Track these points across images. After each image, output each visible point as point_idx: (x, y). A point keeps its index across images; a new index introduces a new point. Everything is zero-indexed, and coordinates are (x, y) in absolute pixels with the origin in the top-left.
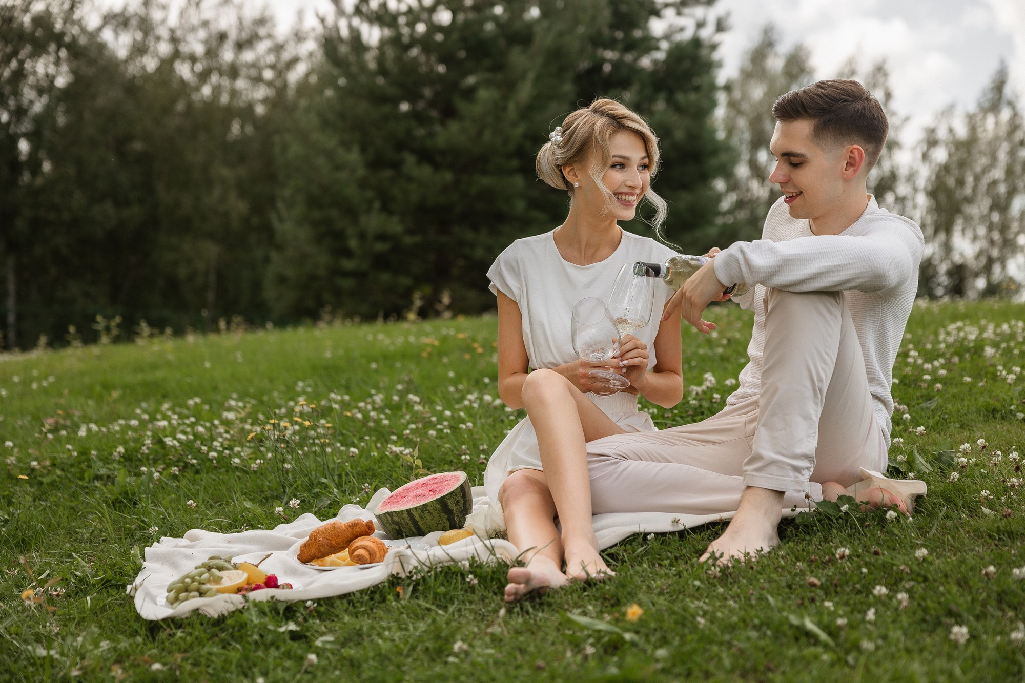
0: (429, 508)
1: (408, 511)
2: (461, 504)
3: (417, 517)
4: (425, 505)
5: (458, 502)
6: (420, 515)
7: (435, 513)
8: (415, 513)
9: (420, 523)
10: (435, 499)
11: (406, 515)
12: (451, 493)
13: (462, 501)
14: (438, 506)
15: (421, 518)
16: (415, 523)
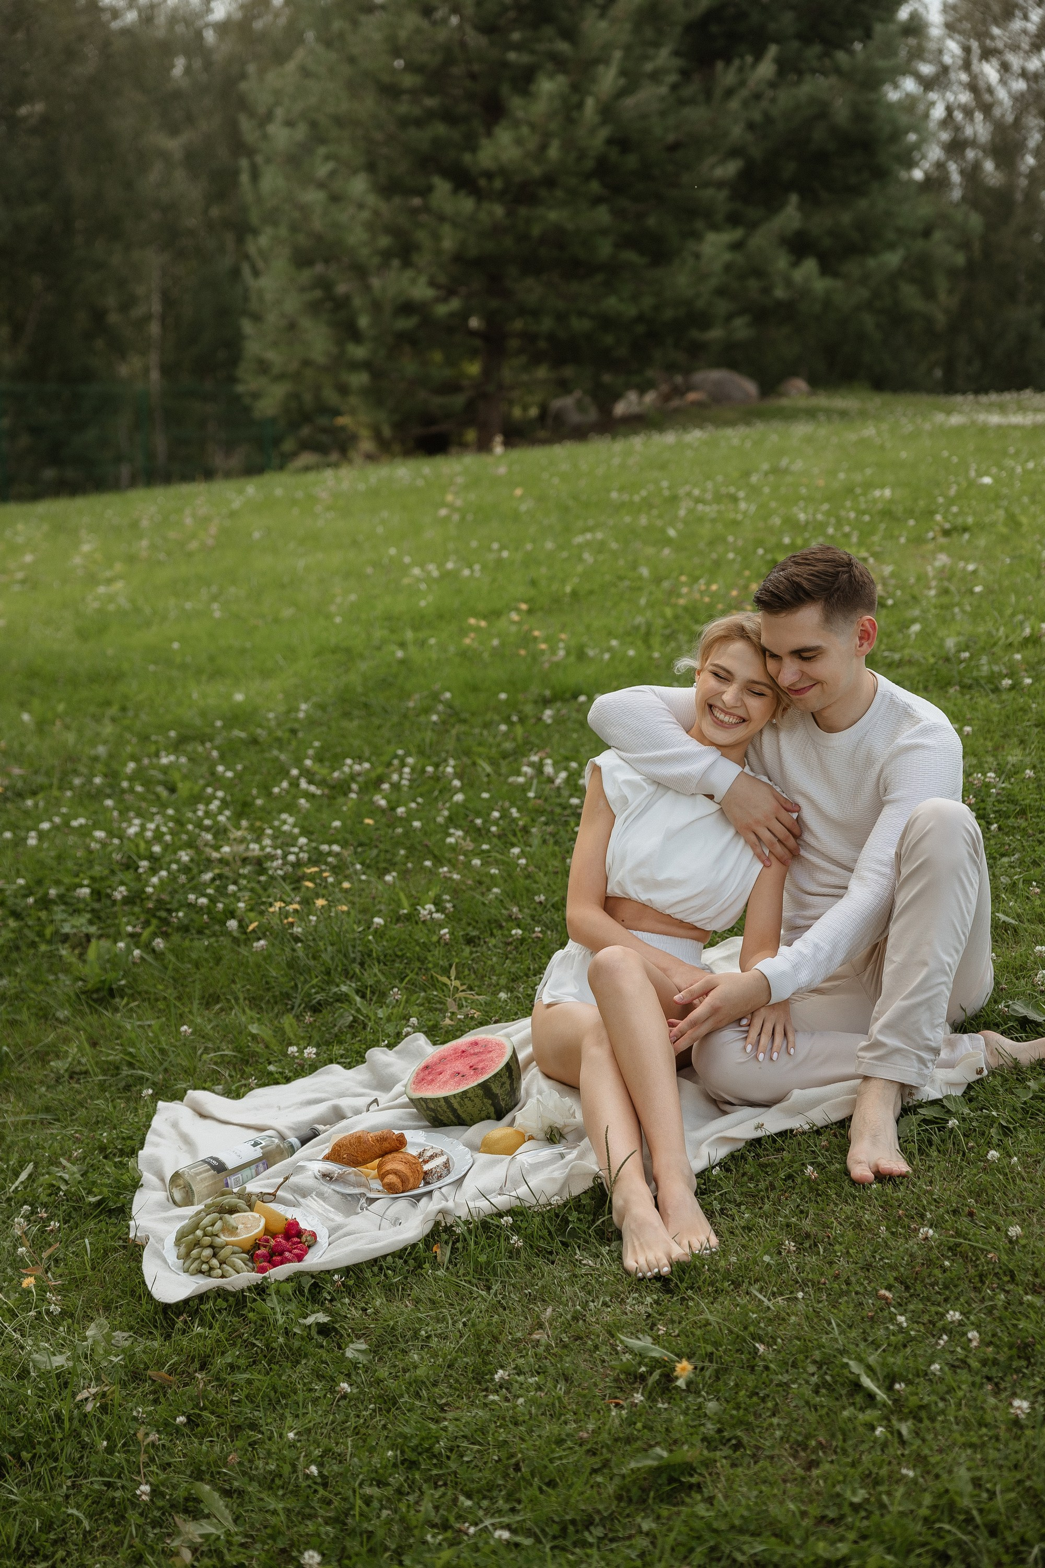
0: (469, 1095)
1: (446, 1099)
2: (507, 1086)
3: (456, 1106)
4: (465, 1092)
5: (503, 1083)
6: (459, 1103)
7: (477, 1100)
8: (453, 1101)
9: (460, 1112)
10: (476, 1083)
11: (442, 1103)
12: (495, 1076)
13: (508, 1082)
14: (480, 1092)
15: (461, 1106)
16: (454, 1111)
